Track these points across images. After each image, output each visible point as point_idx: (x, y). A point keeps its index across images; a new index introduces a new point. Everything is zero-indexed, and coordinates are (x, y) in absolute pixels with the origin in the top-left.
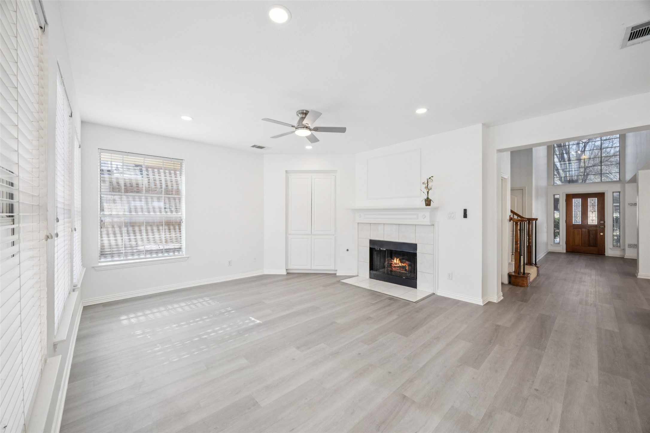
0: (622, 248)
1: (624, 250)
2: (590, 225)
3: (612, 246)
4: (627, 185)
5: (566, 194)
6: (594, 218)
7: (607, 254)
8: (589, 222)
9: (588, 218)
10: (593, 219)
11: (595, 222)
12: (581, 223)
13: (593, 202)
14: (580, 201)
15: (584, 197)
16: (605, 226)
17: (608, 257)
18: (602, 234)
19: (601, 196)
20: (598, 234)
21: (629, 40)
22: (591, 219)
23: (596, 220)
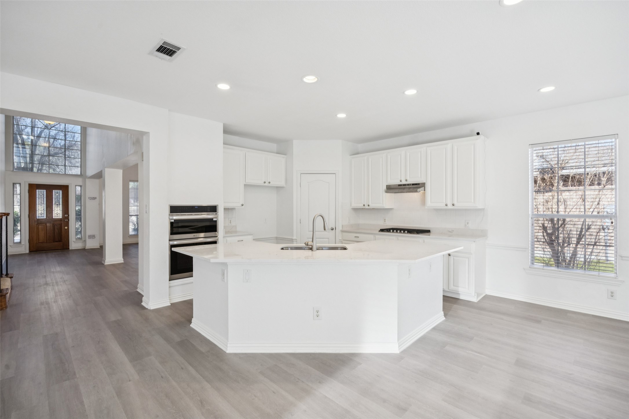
0: (83, 240)
1: (85, 241)
2: (55, 219)
3: (75, 239)
4: (87, 180)
5: (29, 184)
6: (59, 212)
7: (71, 248)
8: (54, 216)
9: (53, 212)
10: (57, 212)
11: (60, 216)
12: (45, 218)
13: (57, 194)
14: (45, 192)
15: (49, 188)
16: (69, 220)
17: (72, 250)
18: (66, 228)
19: (65, 189)
20: (63, 229)
21: (156, 51)
22: (56, 213)
23: (61, 213)
